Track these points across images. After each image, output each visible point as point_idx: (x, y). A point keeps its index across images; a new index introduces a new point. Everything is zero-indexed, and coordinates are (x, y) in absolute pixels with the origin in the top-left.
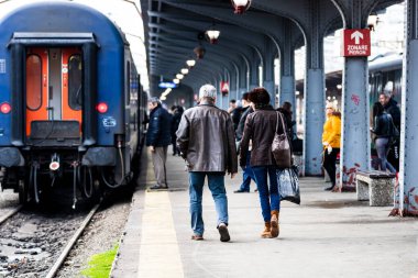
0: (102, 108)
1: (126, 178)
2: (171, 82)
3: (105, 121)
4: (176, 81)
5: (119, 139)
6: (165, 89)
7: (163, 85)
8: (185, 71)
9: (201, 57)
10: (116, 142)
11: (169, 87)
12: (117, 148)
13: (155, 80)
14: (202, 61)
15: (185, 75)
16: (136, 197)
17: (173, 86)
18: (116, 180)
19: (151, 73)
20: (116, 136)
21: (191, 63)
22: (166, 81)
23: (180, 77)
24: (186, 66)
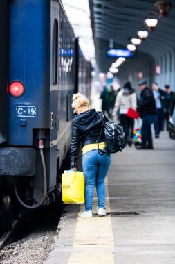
0: (16, 89)
1: (50, 195)
2: (125, 49)
3: (19, 110)
4: (131, 48)
5: (40, 136)
6: (115, 58)
7: (113, 52)
8: (143, 34)
9: (165, 14)
10: (36, 141)
11: (121, 56)
12: (38, 150)
13: (102, 45)
14: (166, 20)
15: (143, 39)
16: (63, 223)
17: (126, 54)
18: (36, 197)
19: (97, 35)
20: (36, 131)
21: (152, 23)
22: (117, 47)
23: (136, 41)
24: (145, 28)
